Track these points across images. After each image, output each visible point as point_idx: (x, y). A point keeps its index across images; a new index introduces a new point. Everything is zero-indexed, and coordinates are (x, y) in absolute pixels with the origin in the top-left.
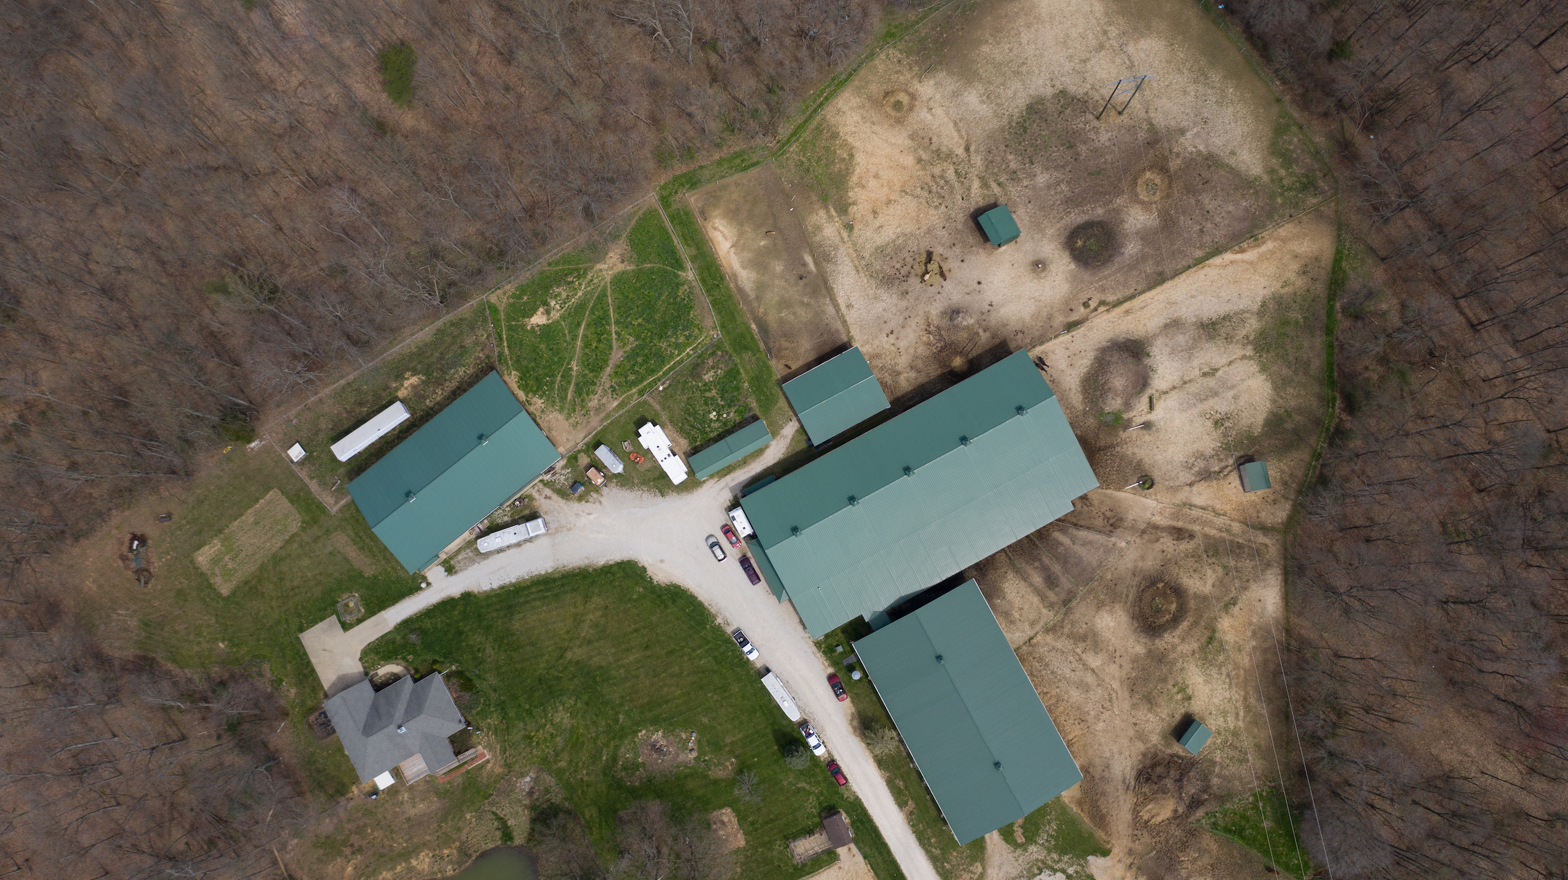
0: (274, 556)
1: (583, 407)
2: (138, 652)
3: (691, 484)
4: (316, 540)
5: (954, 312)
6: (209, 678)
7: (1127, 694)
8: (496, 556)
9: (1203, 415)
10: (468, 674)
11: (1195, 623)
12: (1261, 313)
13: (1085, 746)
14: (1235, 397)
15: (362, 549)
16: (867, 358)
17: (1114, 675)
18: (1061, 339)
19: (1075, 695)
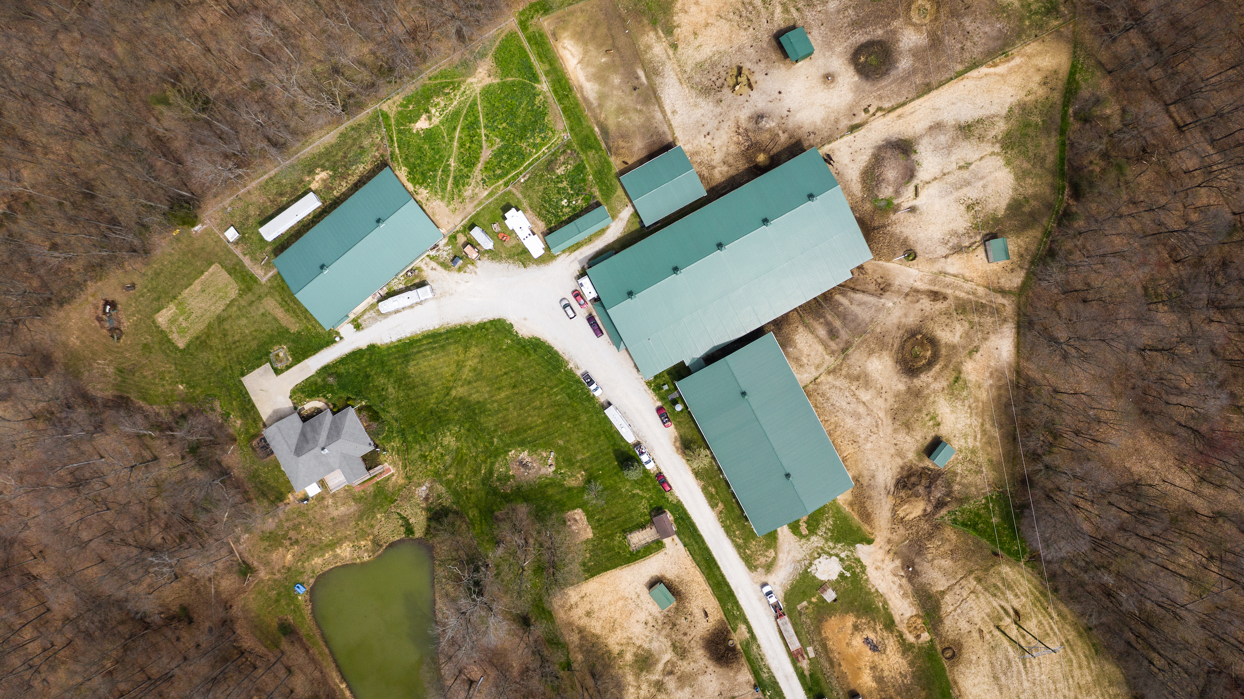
0: (218, 317)
1: (460, 196)
2: (116, 393)
3: (548, 257)
4: (251, 303)
5: (759, 117)
6: (172, 413)
7: (890, 421)
8: (394, 316)
9: (958, 200)
10: (375, 408)
11: (946, 366)
12: (1008, 118)
13: (856, 461)
14: (984, 187)
15: (287, 311)
16: (688, 155)
17: (881, 406)
18: (845, 139)
19: (850, 422)
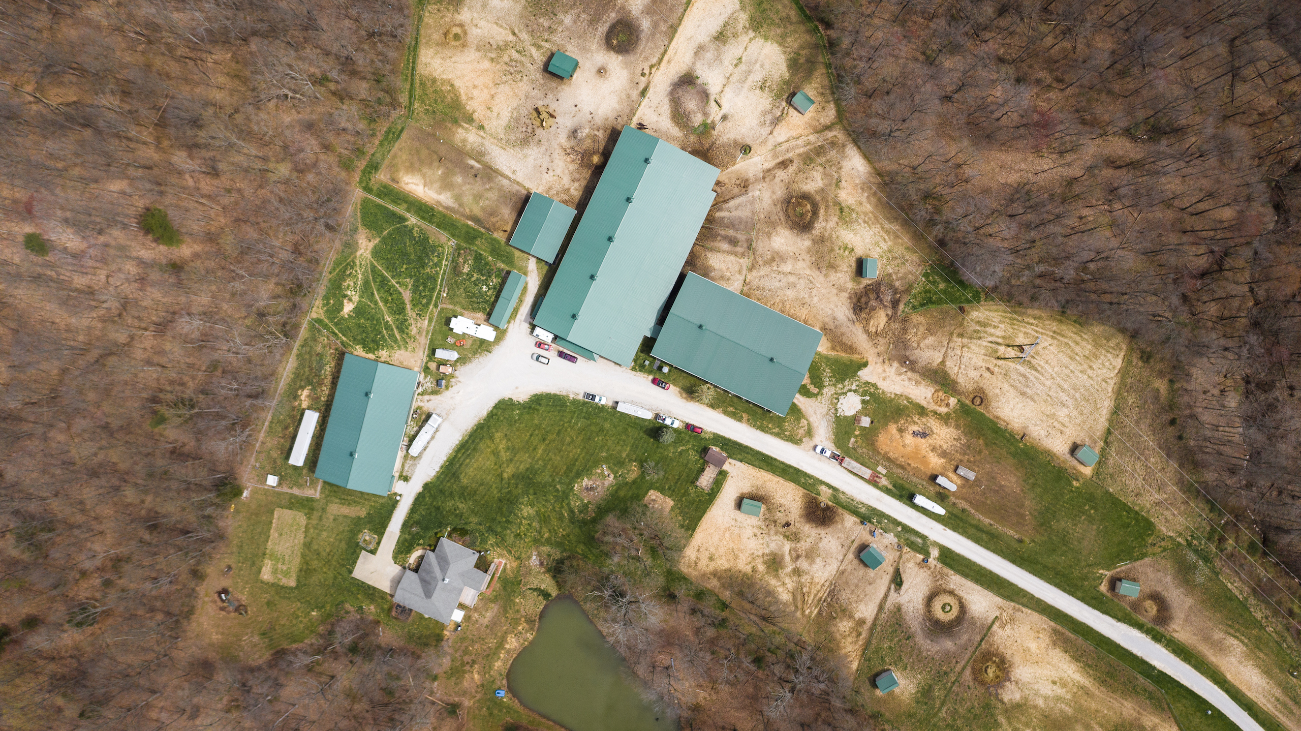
0: (305, 544)
1: (410, 337)
2: (272, 652)
3: (501, 334)
4: (320, 518)
5: (574, 133)
6: (321, 636)
7: (817, 272)
8: (425, 453)
9: (751, 89)
10: (459, 527)
11: (827, 207)
12: (743, 8)
13: (814, 317)
14: (762, 66)
15: (349, 504)
16: (544, 194)
17: (803, 267)
18: (643, 104)
19: (790, 294)
